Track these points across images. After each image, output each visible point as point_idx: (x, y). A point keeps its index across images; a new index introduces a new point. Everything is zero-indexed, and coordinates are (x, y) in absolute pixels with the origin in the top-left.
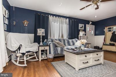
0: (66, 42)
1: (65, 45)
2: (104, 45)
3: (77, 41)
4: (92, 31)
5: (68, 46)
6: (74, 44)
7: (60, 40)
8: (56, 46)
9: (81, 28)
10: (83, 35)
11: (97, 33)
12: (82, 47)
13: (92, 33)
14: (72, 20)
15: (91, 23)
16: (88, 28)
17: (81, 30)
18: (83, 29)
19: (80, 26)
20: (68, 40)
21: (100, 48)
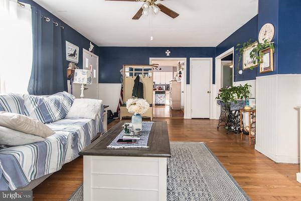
0: (31, 108)
4: (95, 71)
6: (64, 116)
9: (71, 55)
10: (89, 79)
11: (103, 76)
13: (95, 77)
15: (92, 46)
16: (87, 60)
17: (71, 64)
18: (77, 61)
19: (69, 48)
20: (41, 100)
21: (113, 113)
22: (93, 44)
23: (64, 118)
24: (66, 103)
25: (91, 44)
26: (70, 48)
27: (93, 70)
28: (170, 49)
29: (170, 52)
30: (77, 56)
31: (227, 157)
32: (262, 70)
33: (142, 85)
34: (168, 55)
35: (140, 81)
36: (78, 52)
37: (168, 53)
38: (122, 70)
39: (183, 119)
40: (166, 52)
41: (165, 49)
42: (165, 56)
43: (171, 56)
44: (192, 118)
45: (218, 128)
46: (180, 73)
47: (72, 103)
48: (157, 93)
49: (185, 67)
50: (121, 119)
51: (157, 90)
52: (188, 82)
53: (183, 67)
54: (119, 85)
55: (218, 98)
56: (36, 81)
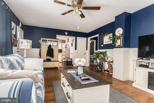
24: (21, 61)
25: (20, 23)
28: (67, 31)
29: (67, 33)
30: (15, 30)
32: (117, 46)
33: (52, 49)
34: (66, 34)
36: (15, 27)
38: (40, 41)
41: (65, 31)
43: (68, 35)
46: (72, 44)
47: (24, 61)
49: (74, 41)
52: (76, 49)
53: (73, 41)
54: (38, 49)
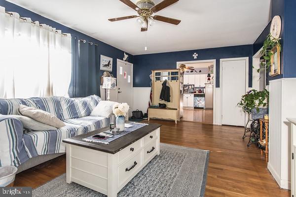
0: (65, 107)
1: (60, 116)
2: (150, 107)
3: (97, 103)
4: (129, 76)
5: (73, 120)
6: (89, 113)
7: (40, 103)
8: (27, 130)
9: (106, 66)
10: (113, 85)
11: (137, 81)
12: (119, 122)
13: (129, 81)
14: (82, 42)
15: (126, 56)
16: (121, 68)
17: (105, 73)
18: (111, 70)
19: (103, 60)
20: (72, 101)
21: (144, 113)
22: (127, 54)
23: (89, 115)
24: (92, 104)
25: (125, 55)
26: (105, 60)
27: (127, 77)
28: (197, 51)
29: (197, 55)
30: (111, 66)
31: (222, 169)
32: (272, 73)
33: (168, 88)
34: (195, 57)
35: (167, 85)
36: (111, 63)
37: (195, 56)
38: (151, 75)
39: (212, 125)
40: (193, 55)
41: (192, 52)
42: (193, 59)
43: (198, 59)
44: (223, 125)
45: (243, 138)
46: (209, 76)
47: (97, 104)
48: (195, 96)
49: (214, 69)
50: (149, 120)
51: (197, 93)
52: (218, 85)
54: (149, 89)
55: (241, 104)
56: (74, 88)
